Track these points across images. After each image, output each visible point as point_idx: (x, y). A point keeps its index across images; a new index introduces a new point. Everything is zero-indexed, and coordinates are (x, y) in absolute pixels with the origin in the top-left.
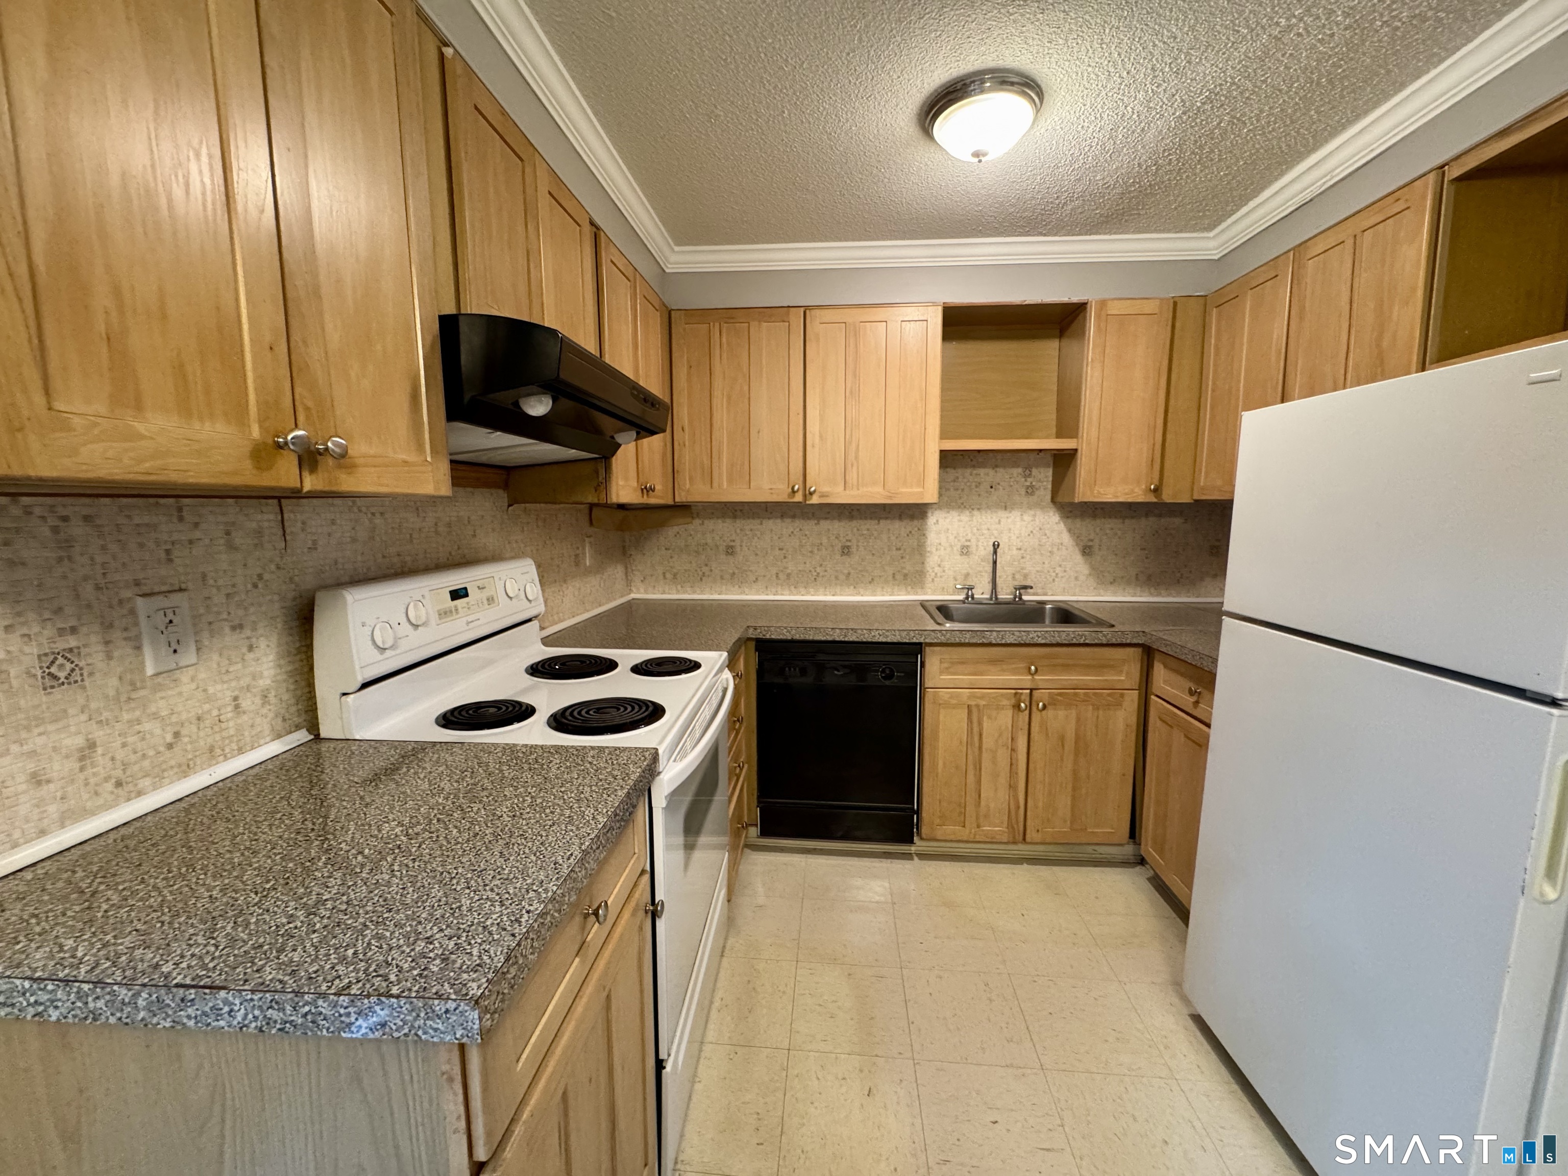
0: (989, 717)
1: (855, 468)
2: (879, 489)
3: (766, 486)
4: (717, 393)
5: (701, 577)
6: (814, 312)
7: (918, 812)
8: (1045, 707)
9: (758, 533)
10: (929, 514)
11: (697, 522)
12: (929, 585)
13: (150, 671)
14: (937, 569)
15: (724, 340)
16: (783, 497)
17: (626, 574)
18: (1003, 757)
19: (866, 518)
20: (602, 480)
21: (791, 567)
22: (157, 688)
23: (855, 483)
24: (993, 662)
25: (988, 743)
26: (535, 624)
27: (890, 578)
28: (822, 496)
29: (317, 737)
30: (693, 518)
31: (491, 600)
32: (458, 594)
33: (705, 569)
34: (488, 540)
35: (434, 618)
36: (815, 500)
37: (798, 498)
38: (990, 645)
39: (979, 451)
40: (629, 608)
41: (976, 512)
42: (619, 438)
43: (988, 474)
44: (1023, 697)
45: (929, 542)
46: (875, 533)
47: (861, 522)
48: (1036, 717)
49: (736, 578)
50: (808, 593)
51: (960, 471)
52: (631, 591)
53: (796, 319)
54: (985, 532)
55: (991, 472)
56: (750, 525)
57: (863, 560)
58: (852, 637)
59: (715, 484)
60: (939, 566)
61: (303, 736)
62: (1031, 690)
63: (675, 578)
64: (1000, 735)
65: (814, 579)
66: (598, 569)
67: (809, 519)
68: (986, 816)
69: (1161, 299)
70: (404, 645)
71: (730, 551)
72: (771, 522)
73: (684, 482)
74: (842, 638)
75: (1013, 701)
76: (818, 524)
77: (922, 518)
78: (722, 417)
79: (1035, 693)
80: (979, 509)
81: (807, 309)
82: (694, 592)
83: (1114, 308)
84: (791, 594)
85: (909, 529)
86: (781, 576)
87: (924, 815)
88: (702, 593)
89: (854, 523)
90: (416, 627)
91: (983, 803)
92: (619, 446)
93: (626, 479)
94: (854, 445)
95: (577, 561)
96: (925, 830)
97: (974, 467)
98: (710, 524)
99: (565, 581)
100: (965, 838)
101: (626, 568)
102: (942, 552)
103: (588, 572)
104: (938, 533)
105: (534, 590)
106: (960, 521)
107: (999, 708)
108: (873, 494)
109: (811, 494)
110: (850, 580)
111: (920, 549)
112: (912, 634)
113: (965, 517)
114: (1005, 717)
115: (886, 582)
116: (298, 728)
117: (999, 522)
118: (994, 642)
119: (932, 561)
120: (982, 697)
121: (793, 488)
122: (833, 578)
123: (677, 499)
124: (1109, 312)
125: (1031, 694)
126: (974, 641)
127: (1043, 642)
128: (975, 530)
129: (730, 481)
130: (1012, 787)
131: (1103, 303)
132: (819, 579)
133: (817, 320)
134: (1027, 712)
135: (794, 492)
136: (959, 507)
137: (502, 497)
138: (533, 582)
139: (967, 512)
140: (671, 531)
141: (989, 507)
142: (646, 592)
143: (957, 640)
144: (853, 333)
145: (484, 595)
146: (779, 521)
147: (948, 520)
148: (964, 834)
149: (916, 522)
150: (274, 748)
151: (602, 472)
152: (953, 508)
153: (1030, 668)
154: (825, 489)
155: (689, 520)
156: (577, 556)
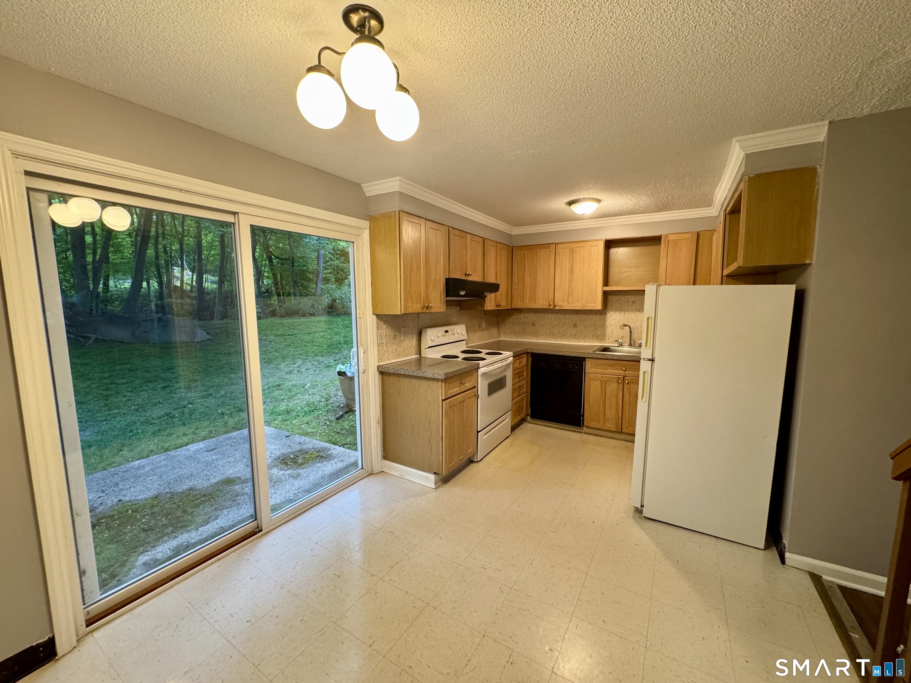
0: (609, 385)
1: (571, 298)
2: (580, 304)
3: (541, 303)
4: (526, 272)
5: (523, 333)
6: (558, 245)
7: (583, 416)
8: (628, 383)
9: (543, 319)
10: (608, 313)
11: (522, 314)
12: (607, 340)
13: (402, 339)
14: (610, 334)
15: (529, 256)
16: (546, 307)
17: (498, 331)
18: (613, 399)
19: (583, 314)
20: (483, 305)
21: (555, 331)
22: (403, 342)
23: (571, 302)
24: (609, 365)
25: (608, 394)
26: (464, 342)
27: (592, 337)
28: (560, 306)
29: (421, 357)
30: (521, 313)
31: (453, 334)
32: (446, 332)
33: (525, 331)
34: (454, 319)
35: (441, 336)
36: (557, 308)
37: (552, 307)
38: (608, 359)
39: (619, 291)
40: (499, 342)
41: (627, 313)
42: (486, 294)
43: (632, 298)
44: (621, 379)
45: (607, 324)
46: (586, 319)
47: (581, 315)
48: (626, 387)
49: (536, 334)
50: (561, 341)
51: (620, 296)
52: (500, 337)
53: (553, 247)
54: (630, 320)
55: (633, 297)
56: (540, 315)
57: (581, 330)
58: (560, 354)
59: (525, 302)
60: (611, 333)
61: (418, 356)
62: (624, 377)
63: (515, 334)
64: (612, 392)
65: (563, 336)
66: (487, 329)
67: (561, 314)
68: (608, 420)
69: (692, 233)
70: (436, 341)
71: (533, 324)
72: (548, 314)
73: (515, 301)
74: (557, 354)
75: (617, 380)
76: (565, 316)
77: (604, 314)
78: (528, 280)
79: (625, 378)
80: (628, 311)
81: (556, 244)
82: (521, 339)
83: (671, 238)
84: (555, 341)
85: (599, 318)
86: (551, 334)
87: (585, 417)
88: (523, 339)
89: (578, 315)
90: (438, 337)
91: (606, 416)
92: (486, 296)
93: (491, 303)
94: (571, 289)
95: (480, 326)
96: (585, 423)
97: (626, 295)
98: (527, 315)
99: (475, 332)
100: (599, 428)
101: (499, 329)
102: (612, 327)
103: (483, 329)
104: (611, 320)
105: (464, 333)
106: (620, 316)
107: (612, 382)
108: (577, 306)
109: (556, 306)
110: (576, 336)
111: (604, 326)
112: (580, 354)
113: (622, 314)
114: (614, 385)
115: (590, 338)
116: (418, 354)
117: (636, 317)
118: (609, 358)
119: (608, 331)
120: (605, 377)
121: (549, 304)
122: (570, 336)
123: (512, 307)
124: (670, 239)
125: (624, 378)
126: (602, 357)
127: (627, 359)
128: (626, 319)
129: (530, 301)
130: (617, 411)
131: (667, 236)
132: (565, 336)
133: (560, 249)
134: (622, 384)
135: (550, 305)
136: (620, 310)
137: (459, 308)
138: (464, 330)
139: (623, 312)
140: (514, 317)
141: (632, 311)
142: (505, 338)
143: (596, 357)
144: (572, 251)
145: (452, 332)
146: (551, 314)
147: (615, 315)
148: (599, 426)
149: (602, 316)
150: (414, 357)
151: (483, 302)
152: (617, 311)
153: (623, 369)
154: (561, 304)
155: (519, 313)
156: (480, 324)
